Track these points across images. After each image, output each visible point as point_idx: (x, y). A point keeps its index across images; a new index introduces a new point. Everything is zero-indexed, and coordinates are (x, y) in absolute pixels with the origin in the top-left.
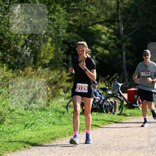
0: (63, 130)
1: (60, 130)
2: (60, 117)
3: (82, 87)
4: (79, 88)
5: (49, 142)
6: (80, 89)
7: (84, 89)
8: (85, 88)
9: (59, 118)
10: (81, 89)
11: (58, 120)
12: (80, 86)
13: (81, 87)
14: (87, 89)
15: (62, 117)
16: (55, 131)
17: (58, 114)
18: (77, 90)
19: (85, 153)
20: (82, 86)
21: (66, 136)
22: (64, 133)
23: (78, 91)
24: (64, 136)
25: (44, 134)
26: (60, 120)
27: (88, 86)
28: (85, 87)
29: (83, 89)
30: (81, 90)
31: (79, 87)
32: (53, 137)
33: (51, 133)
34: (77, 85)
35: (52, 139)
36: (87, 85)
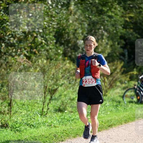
0: (120, 118)
1: (116, 118)
2: (117, 106)
5: (106, 129)
9: (115, 107)
11: (115, 108)
15: (119, 106)
16: (112, 119)
17: (115, 104)
19: (140, 139)
21: (122, 124)
22: (120, 121)
24: (120, 123)
25: (102, 122)
26: (117, 109)
32: (111, 124)
33: (108, 121)
35: (109, 126)
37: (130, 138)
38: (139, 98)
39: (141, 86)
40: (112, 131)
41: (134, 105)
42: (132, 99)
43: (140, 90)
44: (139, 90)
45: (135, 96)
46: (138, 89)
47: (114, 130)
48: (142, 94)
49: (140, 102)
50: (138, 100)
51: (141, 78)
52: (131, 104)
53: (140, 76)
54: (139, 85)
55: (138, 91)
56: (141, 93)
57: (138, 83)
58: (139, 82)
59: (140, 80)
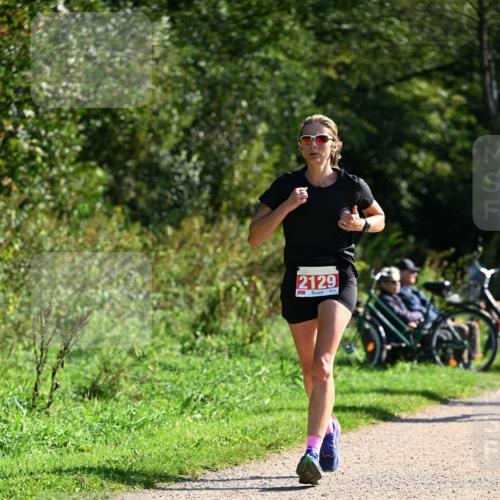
1: (293, 419)
2: (294, 376)
3: (319, 279)
4: (309, 284)
5: (258, 455)
6: (310, 288)
7: (326, 284)
8: (329, 282)
9: (290, 380)
10: (313, 286)
11: (287, 385)
12: (308, 276)
13: (312, 279)
14: (334, 284)
16: (278, 422)
17: (289, 368)
18: (300, 293)
20: (316, 277)
23: (304, 293)
25: (244, 431)
26: (295, 386)
27: (337, 272)
28: (326, 276)
29: (320, 286)
30: (316, 288)
31: (305, 281)
32: (273, 441)
33: (266, 428)
34: (299, 273)
35: (269, 447)
36: (332, 270)
37: (342, 487)
38: (371, 347)
39: (377, 306)
40: (280, 462)
41: (354, 372)
42: (350, 351)
43: (376, 321)
44: (370, 322)
45: (359, 343)
46: (368, 317)
47: (286, 461)
48: (383, 334)
49: (375, 361)
50: (370, 356)
51: (377, 277)
52: (346, 369)
53: (376, 274)
54: (371, 304)
55: (367, 326)
56: (379, 332)
57: (371, 297)
58: (373, 291)
59: (374, 285)
